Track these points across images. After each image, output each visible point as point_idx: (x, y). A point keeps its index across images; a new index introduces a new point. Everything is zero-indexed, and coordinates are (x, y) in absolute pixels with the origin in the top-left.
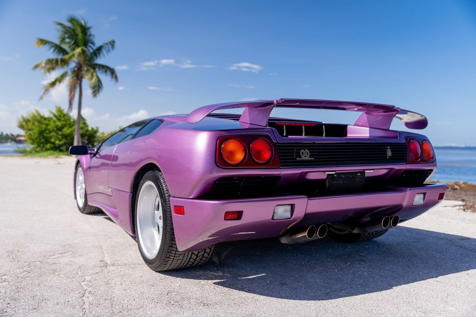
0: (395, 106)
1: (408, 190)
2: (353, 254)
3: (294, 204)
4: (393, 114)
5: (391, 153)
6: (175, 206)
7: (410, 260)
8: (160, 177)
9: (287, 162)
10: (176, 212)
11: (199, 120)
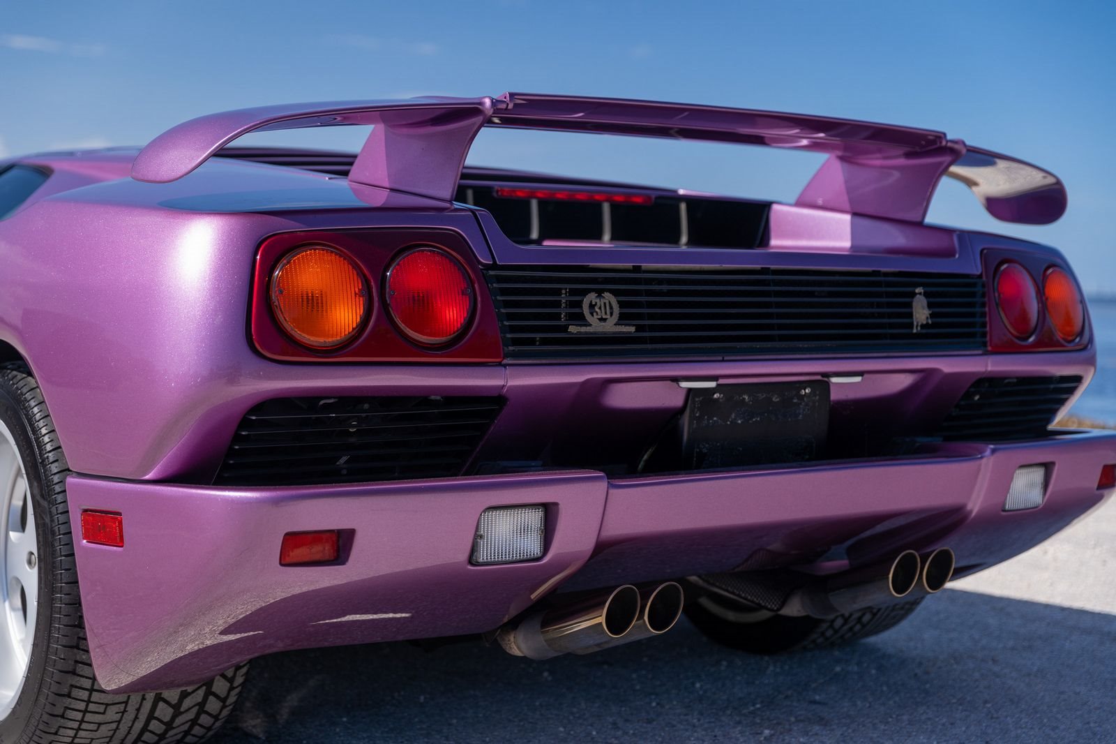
0: (945, 134)
1: (988, 452)
2: (787, 697)
3: (556, 504)
4: (940, 164)
5: (927, 312)
6: (85, 511)
7: (995, 716)
8: (28, 396)
9: (531, 342)
10: (91, 536)
11: (184, 169)
